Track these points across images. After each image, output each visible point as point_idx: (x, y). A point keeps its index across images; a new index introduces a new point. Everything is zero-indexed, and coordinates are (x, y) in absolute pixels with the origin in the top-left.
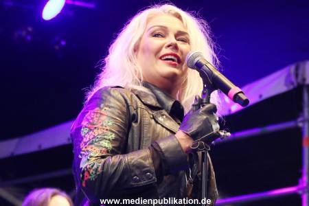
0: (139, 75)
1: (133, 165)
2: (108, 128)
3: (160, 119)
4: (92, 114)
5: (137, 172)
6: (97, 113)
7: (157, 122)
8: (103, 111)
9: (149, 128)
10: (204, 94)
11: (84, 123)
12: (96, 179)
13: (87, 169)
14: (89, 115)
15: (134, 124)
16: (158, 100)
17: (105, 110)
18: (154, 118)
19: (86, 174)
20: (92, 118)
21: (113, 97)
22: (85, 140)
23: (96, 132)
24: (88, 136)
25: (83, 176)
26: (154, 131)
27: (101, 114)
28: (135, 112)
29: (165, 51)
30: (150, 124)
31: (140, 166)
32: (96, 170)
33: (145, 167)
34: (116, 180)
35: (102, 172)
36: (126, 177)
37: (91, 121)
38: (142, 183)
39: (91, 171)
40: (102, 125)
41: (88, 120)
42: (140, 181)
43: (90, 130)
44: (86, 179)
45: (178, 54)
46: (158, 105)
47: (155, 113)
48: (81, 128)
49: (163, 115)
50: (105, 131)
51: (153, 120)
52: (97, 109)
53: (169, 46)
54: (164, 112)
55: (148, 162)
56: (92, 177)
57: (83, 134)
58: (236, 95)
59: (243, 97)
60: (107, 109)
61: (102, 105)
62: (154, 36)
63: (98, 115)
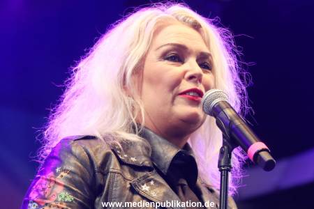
3: (145, 188)
4: (44, 182)
6: (50, 181)
8: (59, 179)
14: (41, 184)
17: (62, 177)
20: (44, 189)
27: (55, 182)
28: (102, 182)
29: (186, 85)
37: (42, 193)
41: (38, 191)
43: (40, 206)
49: (150, 180)
52: (51, 174)
53: (191, 78)
58: (257, 154)
59: (266, 157)
60: (64, 174)
61: (58, 170)
62: (168, 59)
63: (52, 184)
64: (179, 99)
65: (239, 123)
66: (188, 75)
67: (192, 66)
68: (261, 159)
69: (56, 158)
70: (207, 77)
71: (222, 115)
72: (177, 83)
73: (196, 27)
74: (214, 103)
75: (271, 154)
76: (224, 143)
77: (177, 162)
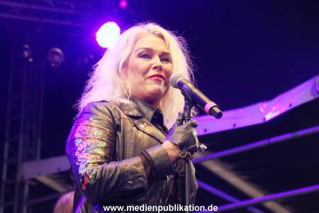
0: (128, 90)
1: (127, 172)
2: (99, 137)
3: (142, 126)
4: (83, 127)
5: (131, 177)
7: (138, 129)
8: (92, 124)
9: (131, 135)
10: (185, 109)
11: (77, 135)
12: (95, 183)
13: (86, 175)
14: (81, 128)
15: (118, 133)
16: (140, 111)
18: (135, 126)
19: (86, 179)
20: (84, 131)
21: (100, 111)
22: (79, 149)
23: (89, 142)
24: (81, 145)
25: (83, 180)
26: (136, 137)
27: (91, 126)
28: (118, 122)
29: (152, 72)
30: (132, 131)
31: (133, 172)
32: (95, 175)
33: (138, 172)
34: (113, 184)
35: (101, 178)
36: (121, 182)
37: (83, 133)
38: (136, 186)
39: (90, 177)
40: (93, 135)
41: (80, 132)
42: (133, 184)
43: (84, 140)
44: (85, 183)
45: (163, 74)
46: (139, 115)
47: (136, 122)
48: (75, 139)
49: (144, 122)
50: (97, 141)
51: (135, 128)
52: (87, 121)
53: (155, 68)
54: (144, 120)
55: (140, 169)
56: (92, 182)
57: (77, 145)
58: (211, 109)
59: (217, 110)
60: (96, 121)
61: (91, 119)
62: (141, 57)
63: (89, 127)
64: (148, 81)
65: (196, 91)
66: (153, 66)
67: (156, 61)
68: (214, 111)
69: (87, 113)
70: (166, 66)
71: (185, 86)
72: (147, 71)
73: (161, 37)
74: (178, 80)
75: (219, 108)
76: (186, 104)
77: (156, 117)
